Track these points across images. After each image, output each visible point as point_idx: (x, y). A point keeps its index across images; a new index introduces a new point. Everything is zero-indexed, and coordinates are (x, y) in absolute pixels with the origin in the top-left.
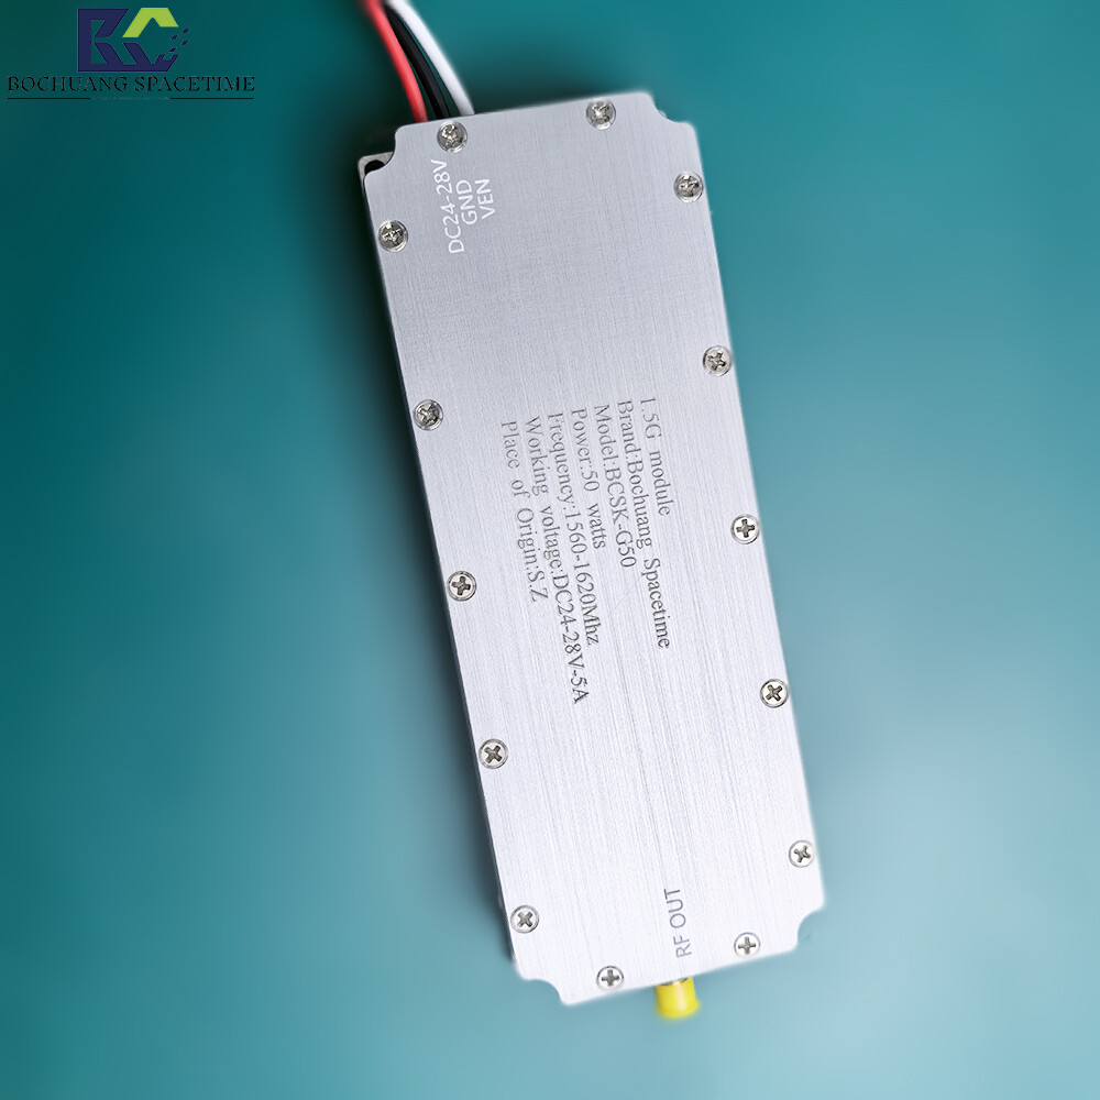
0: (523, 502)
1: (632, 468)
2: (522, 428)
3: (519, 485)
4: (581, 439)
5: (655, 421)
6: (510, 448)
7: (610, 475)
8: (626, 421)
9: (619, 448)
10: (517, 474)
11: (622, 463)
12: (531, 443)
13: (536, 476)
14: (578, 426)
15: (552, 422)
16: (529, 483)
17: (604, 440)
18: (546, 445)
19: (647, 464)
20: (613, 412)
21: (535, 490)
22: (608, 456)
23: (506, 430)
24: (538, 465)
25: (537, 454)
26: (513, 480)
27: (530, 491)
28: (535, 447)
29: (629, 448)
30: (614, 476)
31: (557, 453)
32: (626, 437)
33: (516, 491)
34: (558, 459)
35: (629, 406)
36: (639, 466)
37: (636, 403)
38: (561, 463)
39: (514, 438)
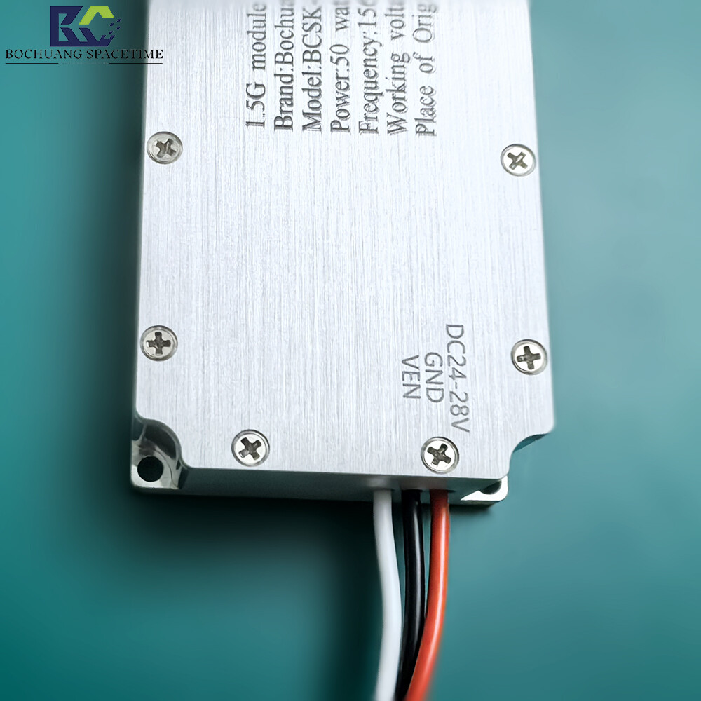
0: (423, 50)
1: (288, 58)
2: (411, 125)
3: (425, 68)
4: (342, 100)
5: (252, 101)
6: (429, 108)
7: (316, 56)
8: (285, 108)
9: (300, 82)
10: (426, 80)
11: (300, 67)
12: (402, 107)
13: (403, 73)
14: (343, 114)
15: (373, 125)
16: (412, 68)
17: (316, 94)
18: (385, 103)
19: (270, 59)
20: (299, 120)
21: (406, 59)
22: (315, 77)
23: (430, 126)
24: (399, 83)
25: (398, 95)
26: (432, 75)
27: (413, 59)
28: (398, 103)
29: (289, 79)
30: (312, 54)
31: (374, 91)
32: (289, 91)
33: (429, 62)
34: (373, 85)
35: (279, 123)
36: (280, 58)
37: (270, 124)
38: (372, 81)
39: (422, 117)
